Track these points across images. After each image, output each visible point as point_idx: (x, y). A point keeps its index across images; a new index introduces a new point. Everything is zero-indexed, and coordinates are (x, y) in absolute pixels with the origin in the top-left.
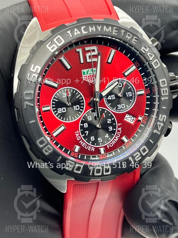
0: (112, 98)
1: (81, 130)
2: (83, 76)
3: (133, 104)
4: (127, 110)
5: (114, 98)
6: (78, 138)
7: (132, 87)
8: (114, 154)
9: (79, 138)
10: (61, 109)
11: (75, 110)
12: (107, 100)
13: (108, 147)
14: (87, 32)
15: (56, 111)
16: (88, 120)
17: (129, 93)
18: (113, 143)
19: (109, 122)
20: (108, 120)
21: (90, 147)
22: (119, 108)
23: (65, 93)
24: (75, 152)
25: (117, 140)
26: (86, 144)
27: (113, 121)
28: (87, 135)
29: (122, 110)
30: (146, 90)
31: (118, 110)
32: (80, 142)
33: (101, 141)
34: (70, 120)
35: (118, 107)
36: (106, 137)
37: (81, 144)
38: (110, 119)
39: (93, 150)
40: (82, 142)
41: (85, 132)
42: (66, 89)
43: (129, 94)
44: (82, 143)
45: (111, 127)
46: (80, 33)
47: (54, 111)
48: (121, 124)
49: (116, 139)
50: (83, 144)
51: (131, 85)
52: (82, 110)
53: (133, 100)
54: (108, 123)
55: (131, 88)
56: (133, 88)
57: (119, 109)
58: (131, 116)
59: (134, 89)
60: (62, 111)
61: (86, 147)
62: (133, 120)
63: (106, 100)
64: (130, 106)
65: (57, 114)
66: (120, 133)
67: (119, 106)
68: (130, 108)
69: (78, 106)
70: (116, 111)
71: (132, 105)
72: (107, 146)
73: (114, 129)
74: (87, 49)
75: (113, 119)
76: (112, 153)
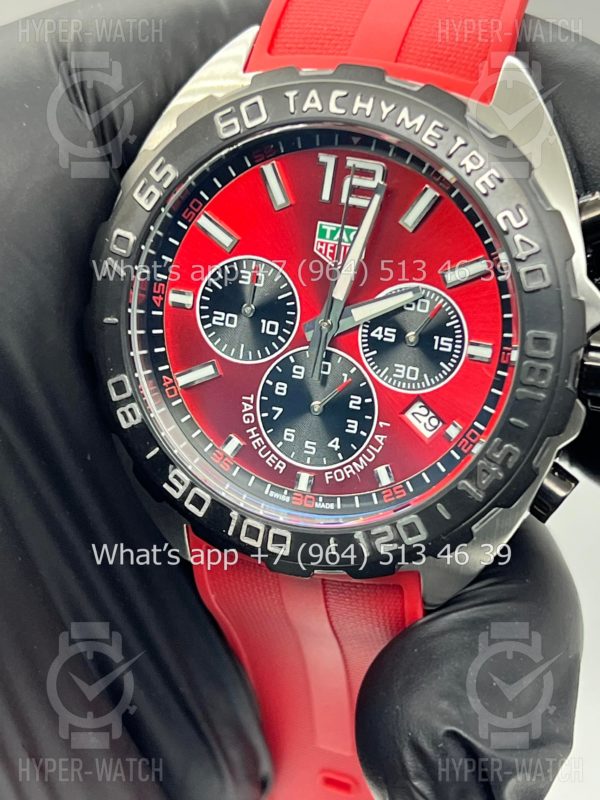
0: (384, 336)
1: (263, 398)
2: (317, 239)
3: (446, 377)
4: (422, 388)
5: (393, 340)
6: (247, 418)
7: (458, 326)
8: (339, 507)
9: (250, 418)
10: (223, 314)
11: (263, 332)
12: (369, 337)
13: (327, 478)
14: (343, 111)
15: (207, 317)
16: (294, 376)
17: (443, 339)
18: (347, 473)
19: (354, 405)
20: (352, 397)
21: (273, 455)
22: (400, 374)
24: (225, 456)
25: (362, 467)
26: (266, 443)
27: (367, 408)
28: (275, 418)
29: (404, 384)
30: (502, 350)
31: (394, 378)
32: (248, 431)
33: (311, 450)
34: (241, 357)
35: (398, 370)
36: (330, 445)
37: (251, 438)
38: (360, 399)
39: (278, 469)
40: (256, 432)
41: (274, 408)
42: (254, 263)
43: (444, 344)
44: (254, 436)
45: (356, 423)
46: (320, 109)
47: (202, 312)
48: (388, 425)
49: (359, 463)
50: (257, 440)
51: (458, 318)
52: (283, 340)
53: (452, 366)
54: (351, 406)
55: (456, 327)
56: (461, 328)
57: (398, 379)
58: (431, 414)
59: (462, 333)
60: (224, 321)
61: (263, 453)
62: (436, 427)
63: (366, 336)
64: (435, 380)
65: (209, 325)
66: (378, 451)
67: (401, 369)
68: (432, 386)
69: (277, 324)
70: (387, 381)
71: (441, 381)
72: (327, 474)
73: (363, 433)
74: (351, 162)
75: (368, 401)
76: (334, 501)
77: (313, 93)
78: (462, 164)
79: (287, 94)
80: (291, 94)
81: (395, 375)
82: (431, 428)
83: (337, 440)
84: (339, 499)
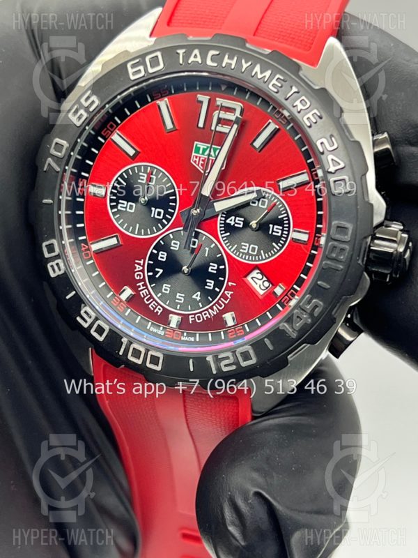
0: (236, 223)
1: (150, 262)
2: (193, 154)
3: (276, 253)
4: (259, 260)
5: (241, 226)
6: (138, 275)
8: (198, 340)
9: (140, 275)
10: (125, 202)
11: (152, 216)
12: (225, 223)
13: (191, 319)
14: (215, 65)
15: (115, 204)
16: (172, 248)
17: (276, 227)
18: (205, 317)
19: (212, 269)
20: (211, 264)
21: (154, 302)
22: (245, 249)
23: (146, 175)
24: (121, 301)
25: (215, 313)
26: (150, 293)
27: (221, 273)
28: (157, 276)
29: (247, 257)
30: (315, 236)
31: (240, 252)
32: (138, 285)
33: (181, 300)
34: (136, 233)
35: (243, 247)
36: (194, 297)
37: (139, 289)
38: (216, 265)
39: (157, 312)
40: (143, 285)
41: (157, 269)
42: (149, 168)
43: (276, 230)
44: (142, 288)
45: (213, 282)
46: (200, 62)
47: (111, 201)
48: (235, 284)
49: (213, 310)
50: (144, 291)
51: (287, 213)
52: (166, 223)
53: (281, 245)
54: (210, 270)
55: (285, 219)
56: (288, 220)
57: (243, 253)
58: (265, 279)
59: (289, 223)
60: (126, 208)
61: (147, 300)
62: (267, 288)
63: (223, 222)
64: (268, 254)
65: (116, 210)
66: (226, 302)
67: (245, 246)
68: (266, 258)
69: (162, 211)
70: (235, 254)
71: (273, 255)
72: (190, 316)
73: (217, 289)
74: (219, 101)
75: (222, 267)
76: (194, 335)
77: (196, 52)
78: (295, 105)
79: (178, 51)
80: (181, 52)
81: (241, 250)
82: (264, 288)
83: (199, 293)
84: (198, 335)
